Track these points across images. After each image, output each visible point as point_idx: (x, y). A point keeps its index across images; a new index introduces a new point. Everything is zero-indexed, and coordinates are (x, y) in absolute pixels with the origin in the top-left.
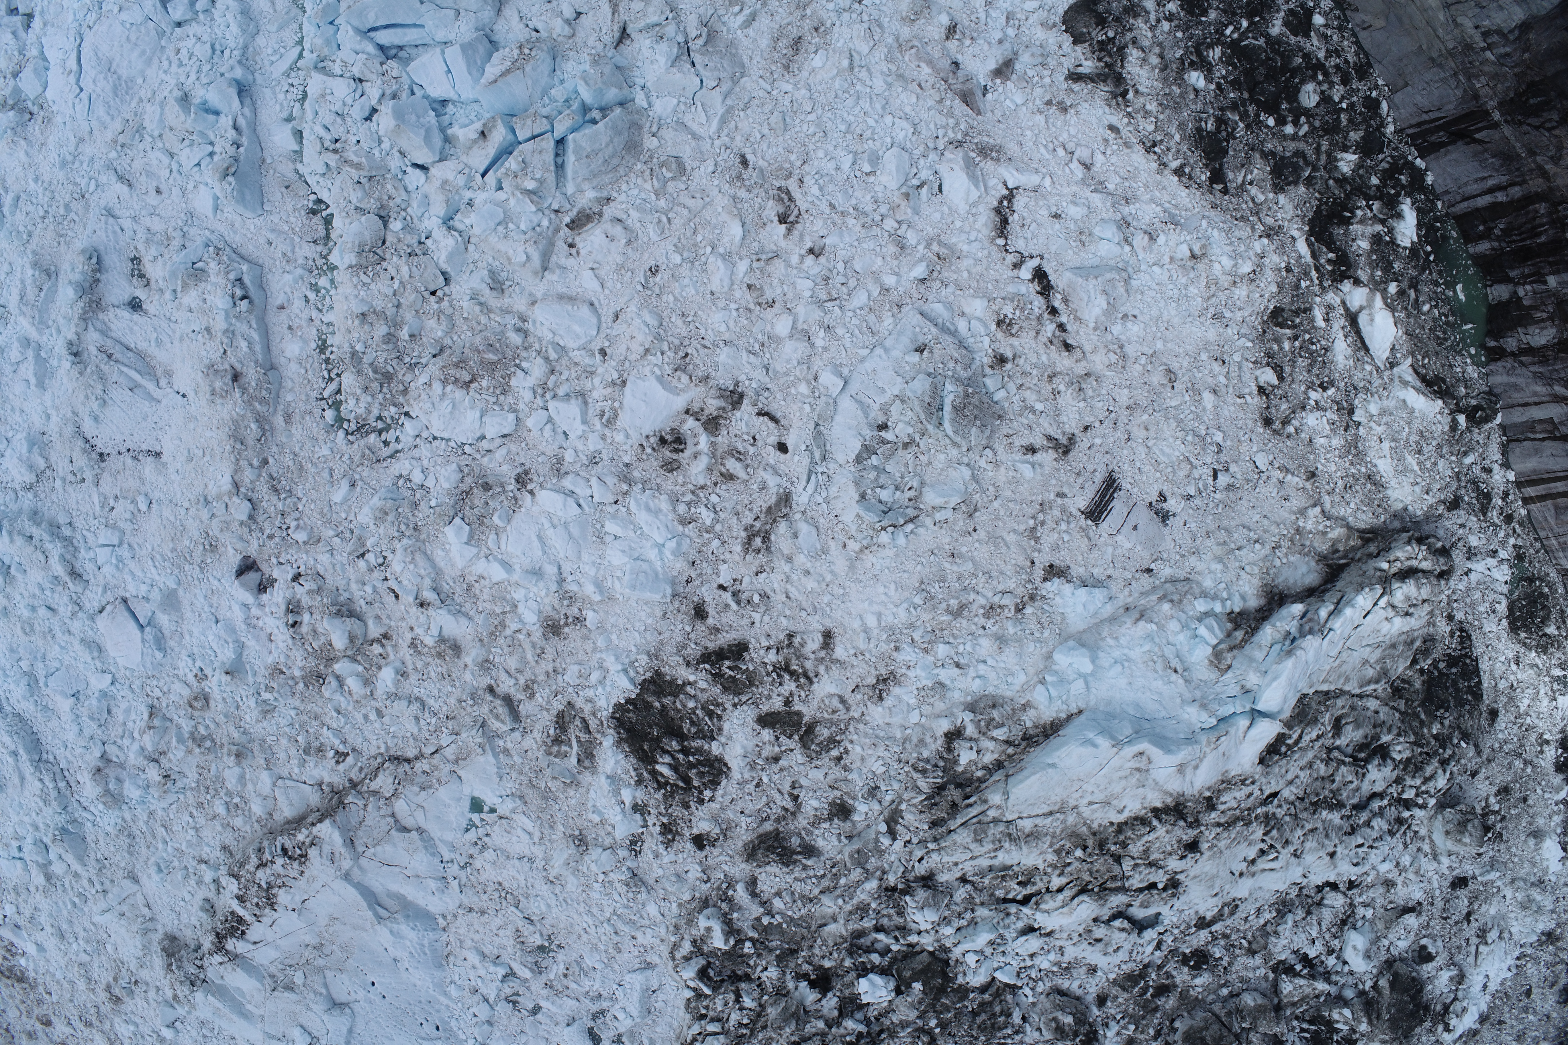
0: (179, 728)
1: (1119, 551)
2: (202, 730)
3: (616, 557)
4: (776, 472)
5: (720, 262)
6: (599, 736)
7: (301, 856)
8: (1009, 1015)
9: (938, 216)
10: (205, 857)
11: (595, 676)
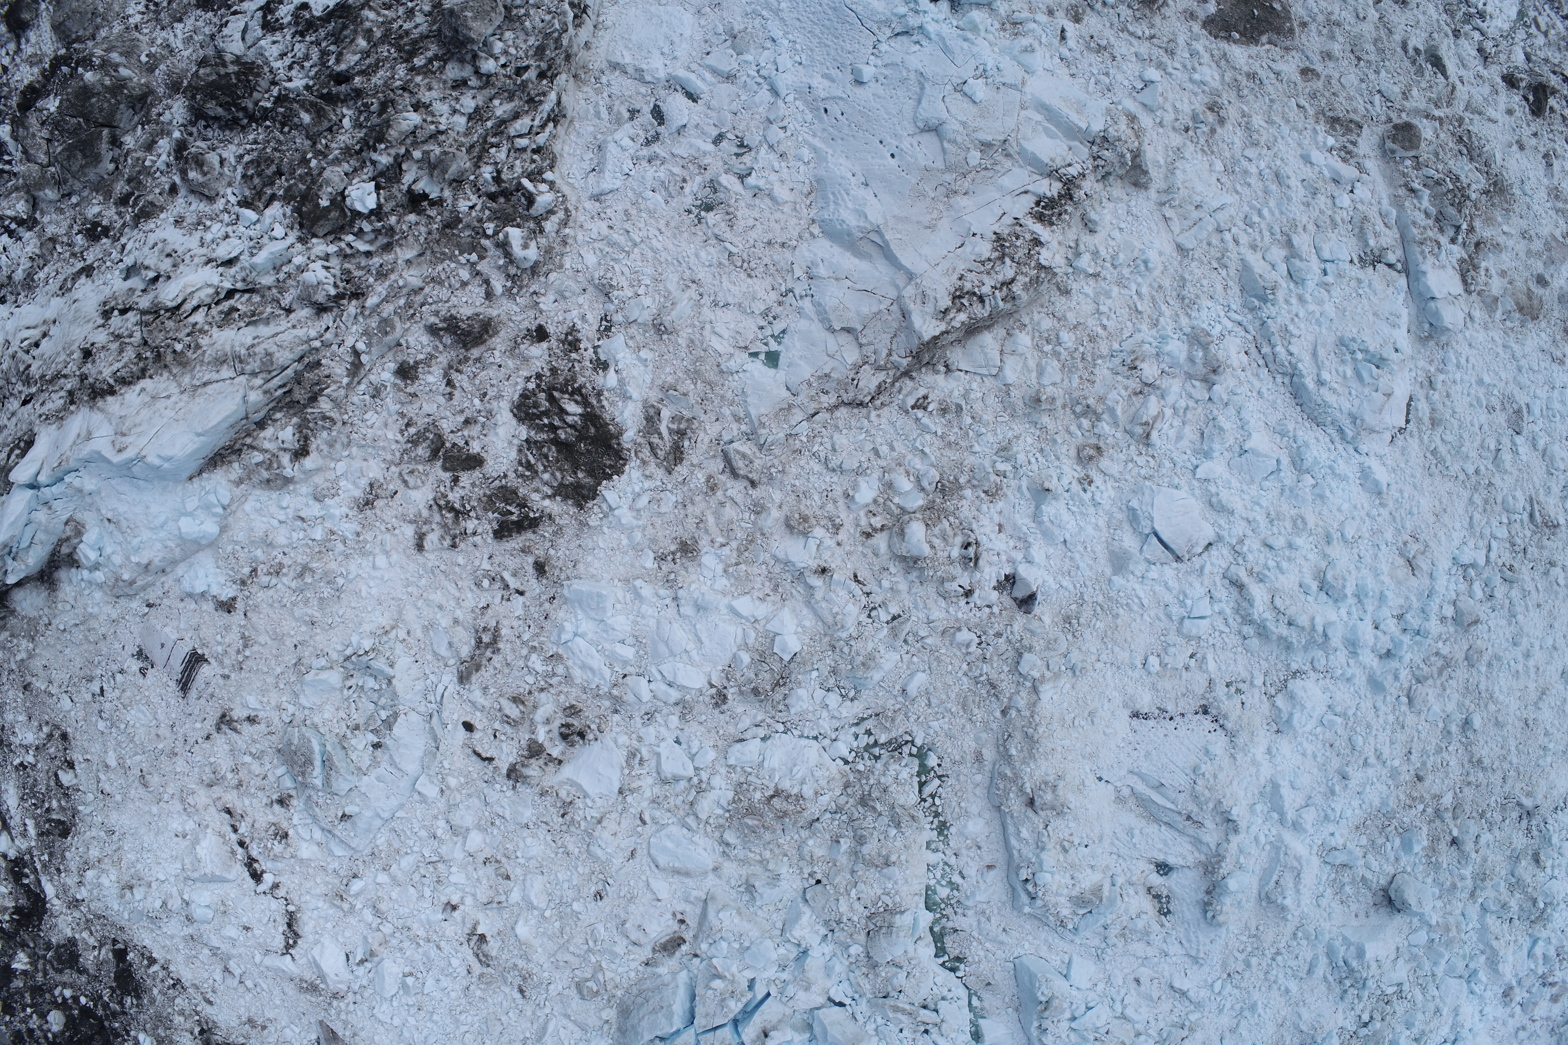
0: (1116, 424)
1: (175, 623)
2: (1086, 423)
3: (621, 623)
4: (473, 704)
5: (535, 903)
6: (640, 440)
7: (960, 297)
8: (244, 176)
9: (347, 934)
10: (1091, 282)
11: (643, 501)
